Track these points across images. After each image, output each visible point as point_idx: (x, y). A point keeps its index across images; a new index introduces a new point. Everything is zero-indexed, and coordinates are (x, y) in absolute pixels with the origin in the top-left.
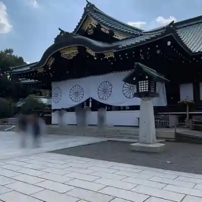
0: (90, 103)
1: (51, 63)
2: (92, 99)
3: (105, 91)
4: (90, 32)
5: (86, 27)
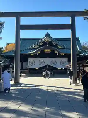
4: (47, 43)
5: (46, 40)
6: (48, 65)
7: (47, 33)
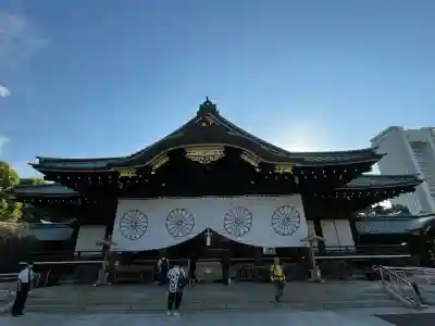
0: (208, 239)
1: (157, 166)
2: (211, 231)
6: (208, 234)
7: (205, 103)
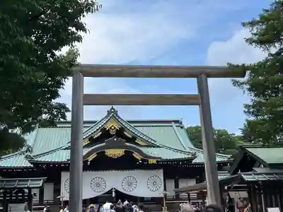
0: (114, 193)
1: (91, 159)
3: (130, 184)
4: (113, 132)
5: (108, 127)
6: (114, 190)
